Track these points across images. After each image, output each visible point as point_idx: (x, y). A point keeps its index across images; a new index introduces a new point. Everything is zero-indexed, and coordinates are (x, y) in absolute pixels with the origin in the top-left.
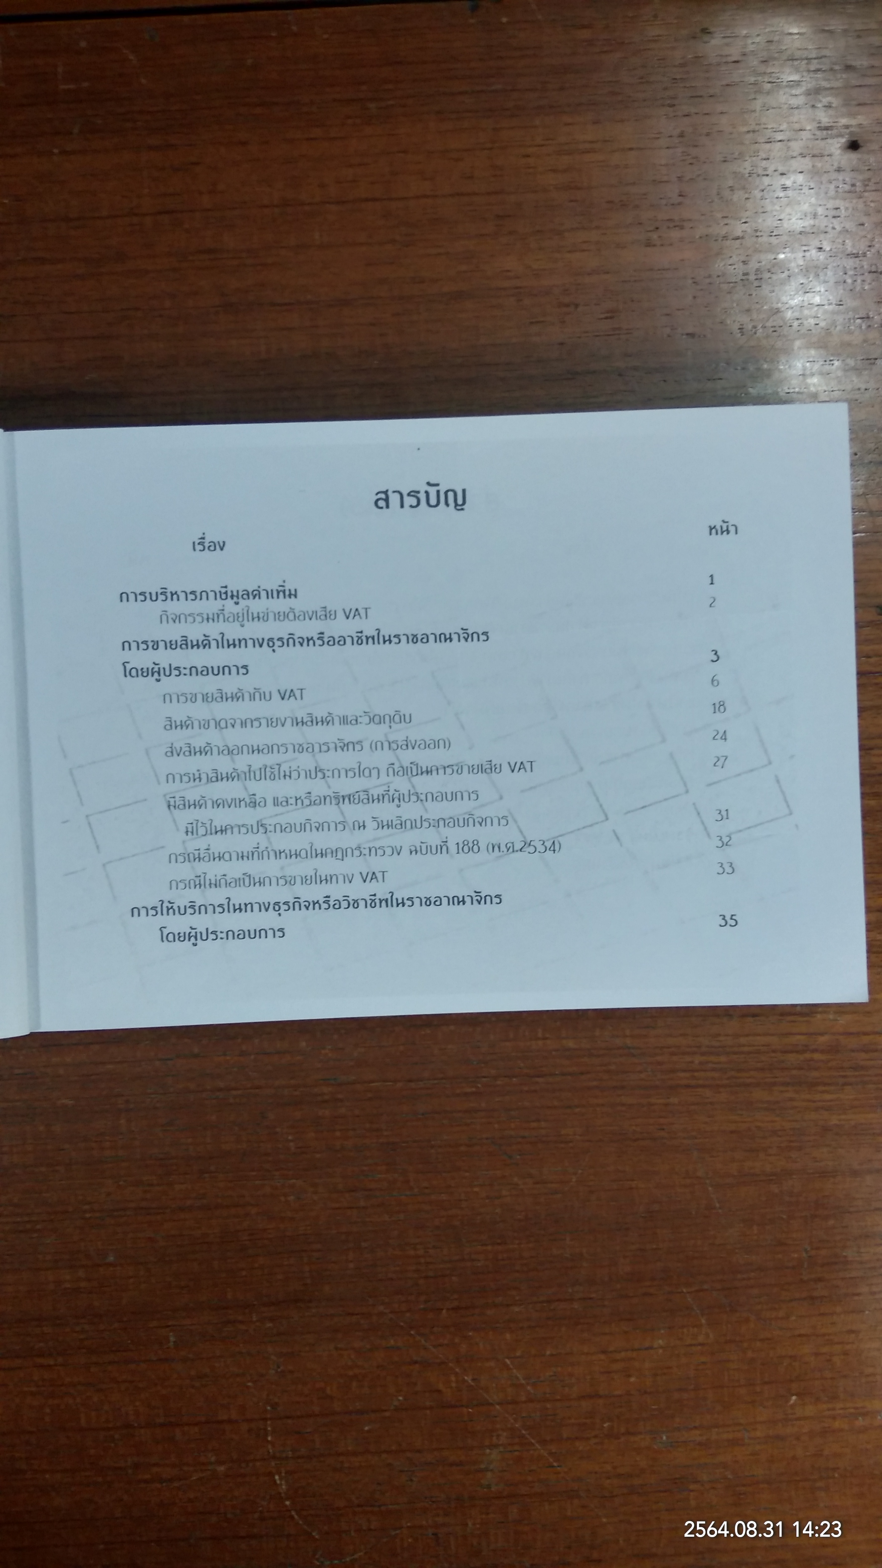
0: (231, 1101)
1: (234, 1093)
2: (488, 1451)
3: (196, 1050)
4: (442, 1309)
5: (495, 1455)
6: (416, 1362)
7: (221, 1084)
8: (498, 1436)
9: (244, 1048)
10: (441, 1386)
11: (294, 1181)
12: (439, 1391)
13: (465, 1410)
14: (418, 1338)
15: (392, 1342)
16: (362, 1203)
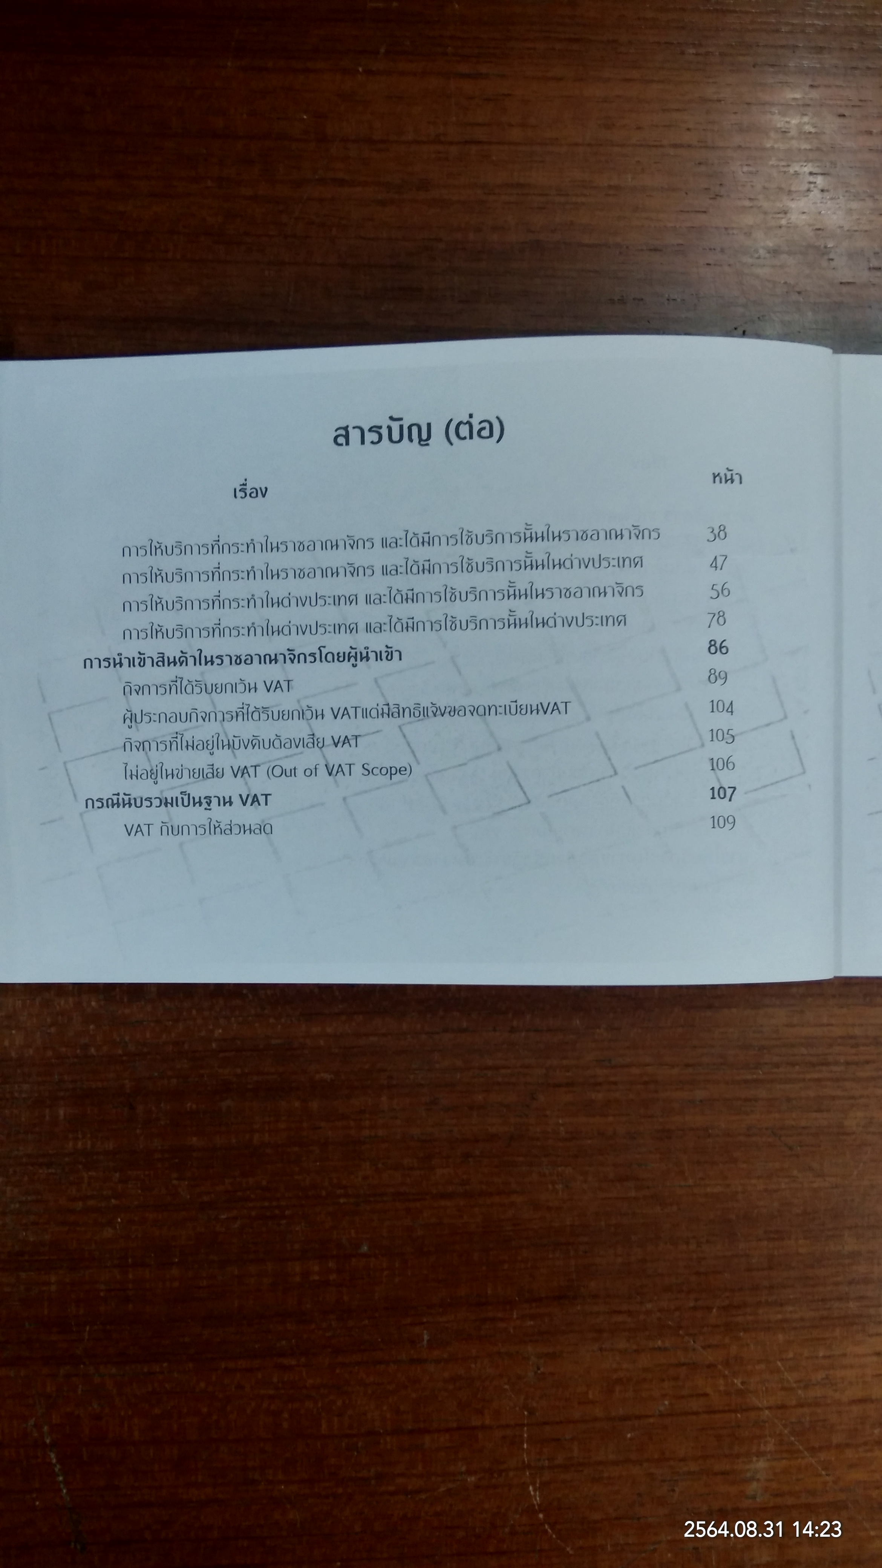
0: (500, 1079)
1: (503, 1071)
2: (755, 1459)
3: (465, 1025)
4: (712, 1308)
5: (761, 1464)
6: (684, 1364)
7: (490, 1063)
8: (766, 1443)
9: (515, 1023)
10: (709, 1390)
11: (563, 1168)
12: (706, 1395)
13: (733, 1415)
14: (686, 1338)
15: (659, 1343)
16: (633, 1194)
